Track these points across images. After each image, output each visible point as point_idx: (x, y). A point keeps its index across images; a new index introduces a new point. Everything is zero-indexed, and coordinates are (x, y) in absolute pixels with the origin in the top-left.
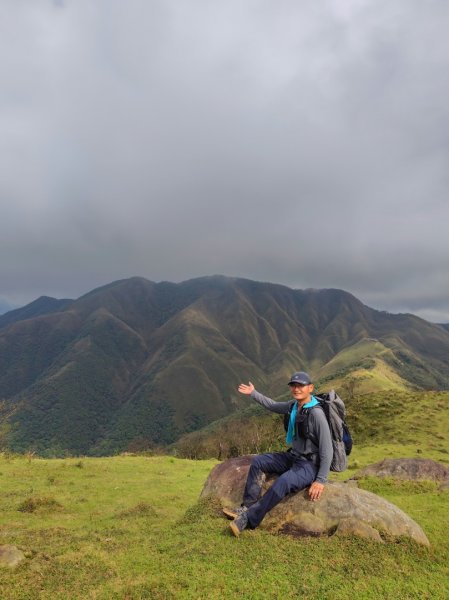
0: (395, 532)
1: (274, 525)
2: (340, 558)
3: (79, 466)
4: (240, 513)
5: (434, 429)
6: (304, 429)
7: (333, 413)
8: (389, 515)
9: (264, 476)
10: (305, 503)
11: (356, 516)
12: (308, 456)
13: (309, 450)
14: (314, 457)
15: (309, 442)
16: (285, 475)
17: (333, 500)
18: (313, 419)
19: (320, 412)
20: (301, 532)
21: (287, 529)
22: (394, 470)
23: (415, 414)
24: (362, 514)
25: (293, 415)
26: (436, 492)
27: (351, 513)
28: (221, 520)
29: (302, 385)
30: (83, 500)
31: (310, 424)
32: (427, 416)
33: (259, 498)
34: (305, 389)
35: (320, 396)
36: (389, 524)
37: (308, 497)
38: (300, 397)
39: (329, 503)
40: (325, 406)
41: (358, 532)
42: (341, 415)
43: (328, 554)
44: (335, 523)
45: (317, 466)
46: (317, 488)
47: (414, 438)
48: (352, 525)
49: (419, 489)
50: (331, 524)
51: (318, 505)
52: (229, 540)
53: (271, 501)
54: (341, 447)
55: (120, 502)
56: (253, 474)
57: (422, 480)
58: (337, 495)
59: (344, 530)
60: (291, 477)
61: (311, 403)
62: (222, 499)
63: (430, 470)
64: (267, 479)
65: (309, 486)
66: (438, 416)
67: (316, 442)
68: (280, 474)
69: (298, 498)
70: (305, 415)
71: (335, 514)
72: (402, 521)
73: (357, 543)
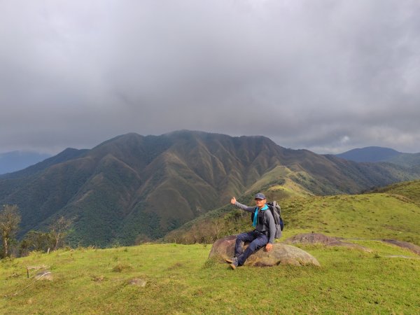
0: (306, 262)
1: (251, 264)
2: (283, 273)
3: (126, 251)
4: (234, 261)
5: (321, 219)
6: (262, 220)
7: (275, 212)
8: (303, 255)
9: (243, 243)
10: (264, 253)
11: (288, 256)
12: (264, 232)
13: (264, 230)
14: (267, 233)
15: (264, 226)
16: (254, 241)
17: (277, 251)
18: (266, 215)
19: (269, 212)
20: (264, 265)
21: (257, 265)
22: (301, 240)
23: (310, 211)
24: (290, 255)
25: (256, 214)
26: (323, 248)
27: (286, 255)
28: (226, 264)
29: (261, 200)
30: (141, 266)
31: (265, 217)
32: (316, 211)
33: (242, 253)
34: (262, 201)
35: (269, 204)
36: (303, 258)
37: (265, 250)
38: (260, 205)
39: (275, 252)
40: (271, 209)
41: (290, 262)
42: (279, 213)
43: (278, 271)
44: (279, 260)
45: (269, 237)
46: (269, 246)
47: (310, 225)
48: (287, 260)
49: (314, 248)
50: (277, 261)
51: (270, 253)
52: (232, 271)
53: (249, 253)
54: (279, 227)
55: (160, 265)
56: (238, 242)
57: (316, 244)
58: (279, 248)
59: (283, 262)
60: (257, 242)
61: (265, 207)
62: (223, 256)
63: (320, 238)
64: (245, 245)
65: (266, 245)
66: (323, 211)
67: (268, 226)
68: (251, 242)
69: (261, 251)
70: (262, 213)
71: (279, 256)
72: (308, 257)
73: (290, 267)
